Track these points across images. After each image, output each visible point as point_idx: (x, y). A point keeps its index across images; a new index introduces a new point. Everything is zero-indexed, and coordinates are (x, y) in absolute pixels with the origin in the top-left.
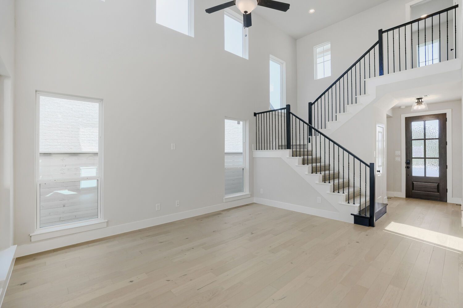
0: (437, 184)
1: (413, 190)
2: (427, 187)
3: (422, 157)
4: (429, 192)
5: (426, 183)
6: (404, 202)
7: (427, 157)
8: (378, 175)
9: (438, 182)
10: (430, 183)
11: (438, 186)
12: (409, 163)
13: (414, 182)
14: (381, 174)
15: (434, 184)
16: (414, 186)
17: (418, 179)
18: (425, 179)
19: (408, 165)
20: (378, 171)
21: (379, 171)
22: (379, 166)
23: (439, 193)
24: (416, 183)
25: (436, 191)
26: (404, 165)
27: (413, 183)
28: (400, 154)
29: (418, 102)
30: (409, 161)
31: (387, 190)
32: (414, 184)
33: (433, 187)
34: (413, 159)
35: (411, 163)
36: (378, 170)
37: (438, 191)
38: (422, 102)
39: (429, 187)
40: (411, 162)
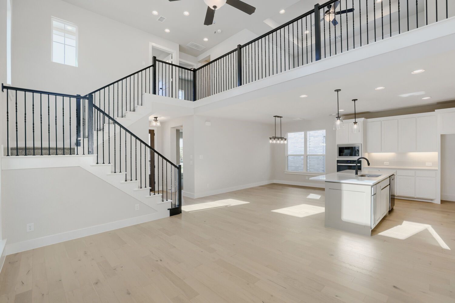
38: (157, 120)
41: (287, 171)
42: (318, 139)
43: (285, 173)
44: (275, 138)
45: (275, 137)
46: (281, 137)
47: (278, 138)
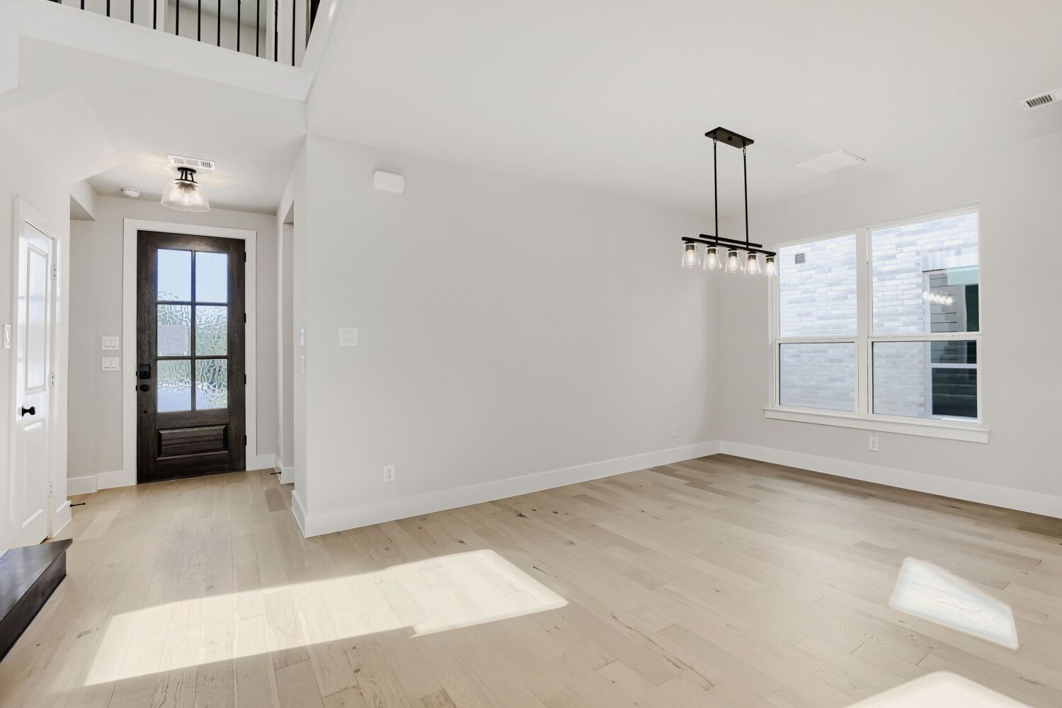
0: (223, 427)
1: (159, 456)
2: (199, 439)
3: (186, 354)
4: (204, 451)
5: (196, 429)
6: (129, 504)
7: (198, 354)
8: (27, 429)
9: (225, 422)
10: (207, 428)
11: (226, 430)
12: (146, 374)
13: (162, 432)
14: (43, 420)
15: (216, 428)
16: (163, 443)
17: (175, 419)
18: (194, 418)
19: (145, 382)
20: (24, 411)
21: (32, 411)
22: (31, 389)
23: (227, 452)
24: (167, 432)
25: (221, 446)
26: (131, 380)
27: (160, 435)
28: (118, 348)
29: (181, 179)
30: (146, 369)
31: (68, 476)
32: (163, 438)
33: (213, 438)
34: (159, 362)
35: (152, 374)
36: (28, 408)
37: (226, 447)
38: (193, 181)
39: (205, 439)
40: (152, 370)
41: (777, 407)
42: (899, 282)
43: (768, 415)
44: (713, 242)
45: (717, 238)
46: (747, 243)
47: (733, 246)
